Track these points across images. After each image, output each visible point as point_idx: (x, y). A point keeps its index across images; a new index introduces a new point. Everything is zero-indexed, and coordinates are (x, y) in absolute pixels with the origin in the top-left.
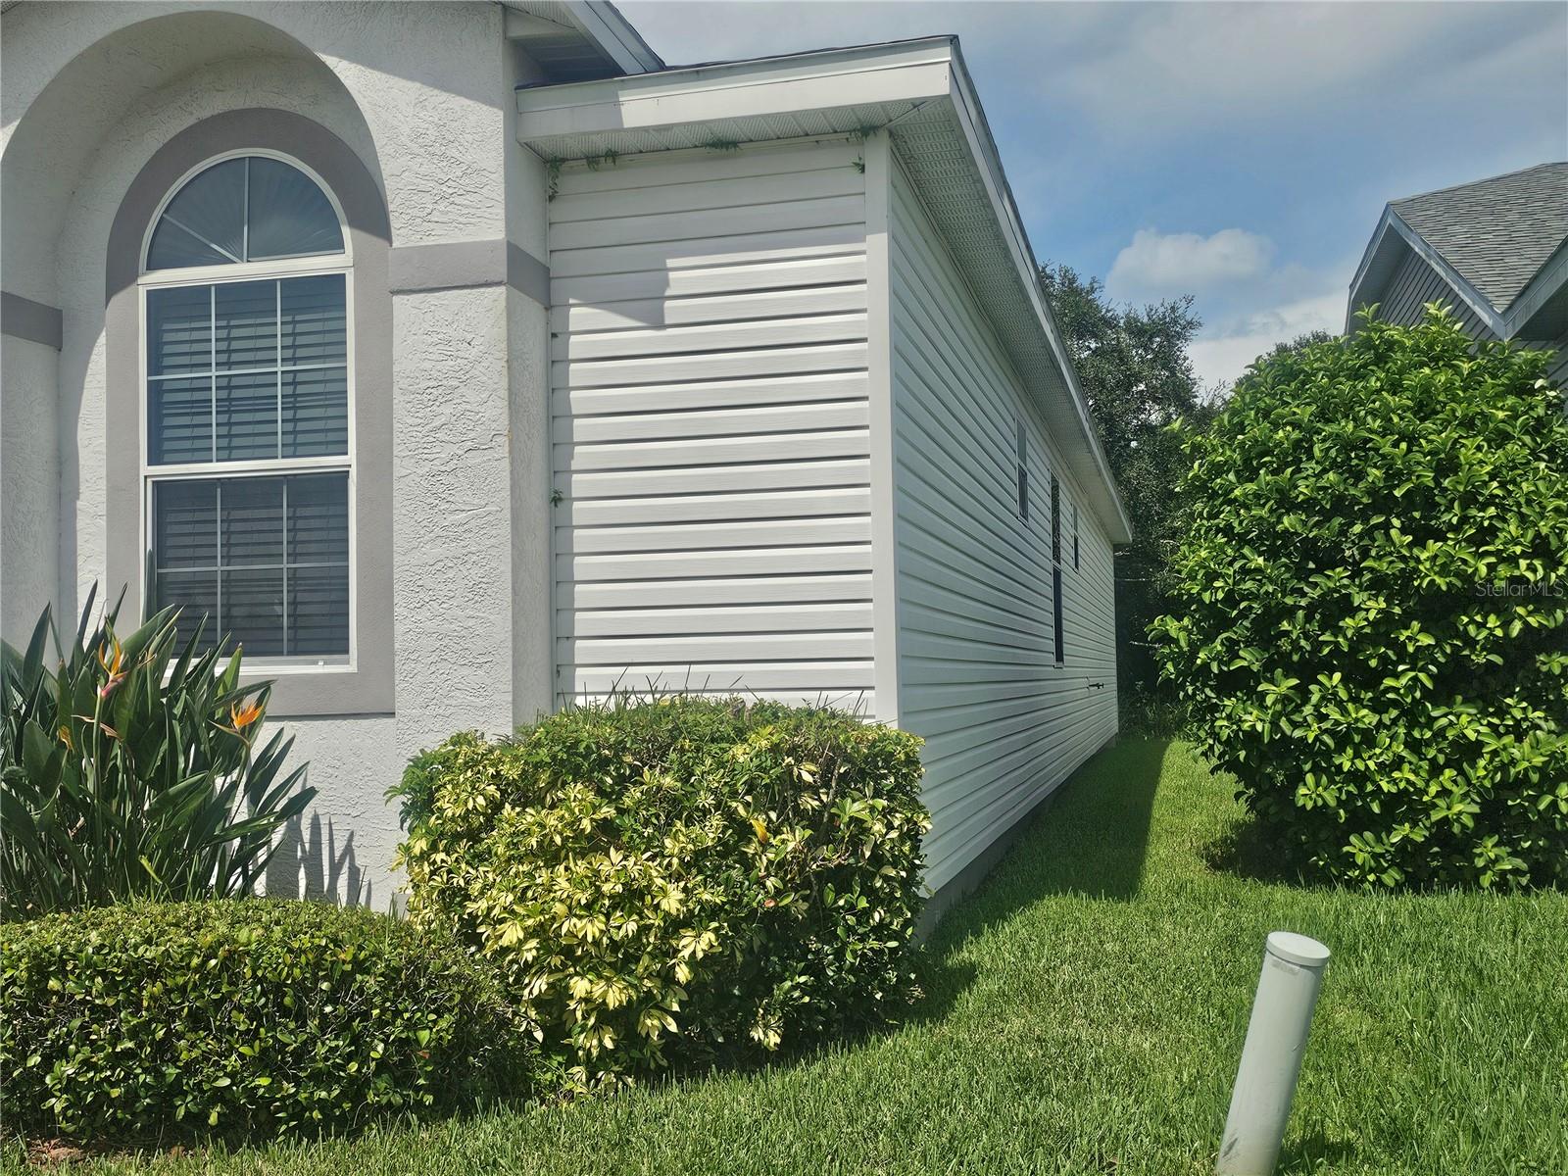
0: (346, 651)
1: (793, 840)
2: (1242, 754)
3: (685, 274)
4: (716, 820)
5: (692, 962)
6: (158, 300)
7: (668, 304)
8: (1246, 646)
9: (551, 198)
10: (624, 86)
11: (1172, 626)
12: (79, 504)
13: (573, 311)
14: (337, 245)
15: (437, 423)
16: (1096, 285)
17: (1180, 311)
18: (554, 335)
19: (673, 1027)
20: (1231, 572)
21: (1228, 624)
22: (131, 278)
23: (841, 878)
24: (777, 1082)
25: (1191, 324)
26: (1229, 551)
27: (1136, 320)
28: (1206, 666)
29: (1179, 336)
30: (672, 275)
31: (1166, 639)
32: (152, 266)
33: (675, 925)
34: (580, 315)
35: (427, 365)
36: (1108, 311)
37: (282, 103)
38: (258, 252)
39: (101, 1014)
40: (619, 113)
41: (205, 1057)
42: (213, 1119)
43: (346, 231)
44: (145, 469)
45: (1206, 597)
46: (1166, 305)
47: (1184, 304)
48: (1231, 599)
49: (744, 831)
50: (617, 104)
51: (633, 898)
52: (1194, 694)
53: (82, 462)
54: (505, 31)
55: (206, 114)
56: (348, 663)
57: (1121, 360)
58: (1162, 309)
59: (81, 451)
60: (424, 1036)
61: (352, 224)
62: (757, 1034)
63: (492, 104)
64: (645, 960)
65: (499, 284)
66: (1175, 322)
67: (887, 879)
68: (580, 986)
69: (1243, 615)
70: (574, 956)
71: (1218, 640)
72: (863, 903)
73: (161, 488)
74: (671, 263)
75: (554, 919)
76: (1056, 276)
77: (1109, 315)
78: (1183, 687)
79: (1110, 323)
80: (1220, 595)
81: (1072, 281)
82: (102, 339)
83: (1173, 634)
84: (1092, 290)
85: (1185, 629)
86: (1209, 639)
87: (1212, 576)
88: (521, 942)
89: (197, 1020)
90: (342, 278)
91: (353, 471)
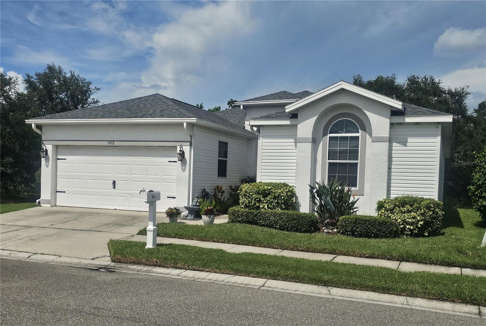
0: (356, 187)
1: (431, 213)
2: (482, 208)
3: (410, 140)
4: (423, 210)
5: (421, 225)
6: (331, 138)
7: (407, 143)
8: (484, 192)
9: (391, 128)
10: (406, 117)
11: (472, 187)
12: (317, 165)
13: (393, 143)
14: (359, 132)
15: (377, 159)
16: (440, 82)
17: (465, 90)
18: (390, 147)
19: (417, 232)
20: (483, 179)
21: (481, 188)
22: (327, 135)
23: (434, 218)
24: (427, 239)
25: (467, 93)
26: (483, 176)
27: (451, 90)
28: (477, 194)
29: (464, 96)
30: (408, 140)
31: (470, 189)
32: (330, 133)
33: (419, 221)
34: (394, 144)
35: (376, 152)
36: (443, 89)
37: (351, 112)
38: (346, 132)
39: (363, 224)
40: (405, 120)
41: (372, 230)
42: (373, 236)
43: (360, 131)
44: (327, 161)
45: (478, 183)
46: (461, 88)
47: (466, 88)
48: (482, 184)
49: (425, 212)
50: (405, 119)
51: (414, 218)
52: (474, 198)
53: (318, 159)
54: (391, 109)
55: (339, 113)
56: (357, 188)
57: (447, 104)
58: (460, 89)
59: (318, 158)
60: (394, 229)
61: (361, 130)
62: (425, 234)
63: (388, 119)
64: (415, 224)
65: (388, 142)
66: (463, 93)
67: (440, 218)
68: (407, 227)
69: (484, 186)
70: (408, 223)
71: (479, 190)
72: (437, 221)
73: (329, 163)
74: (408, 138)
75: (405, 219)
76: (429, 79)
77: (443, 90)
78: (472, 197)
79: (444, 92)
80: (481, 183)
81: (433, 80)
82: (322, 142)
83: (472, 189)
84: (439, 83)
85: (474, 188)
86: (478, 189)
87: (479, 180)
88: (401, 222)
89: (372, 226)
90: (359, 137)
91: (359, 163)
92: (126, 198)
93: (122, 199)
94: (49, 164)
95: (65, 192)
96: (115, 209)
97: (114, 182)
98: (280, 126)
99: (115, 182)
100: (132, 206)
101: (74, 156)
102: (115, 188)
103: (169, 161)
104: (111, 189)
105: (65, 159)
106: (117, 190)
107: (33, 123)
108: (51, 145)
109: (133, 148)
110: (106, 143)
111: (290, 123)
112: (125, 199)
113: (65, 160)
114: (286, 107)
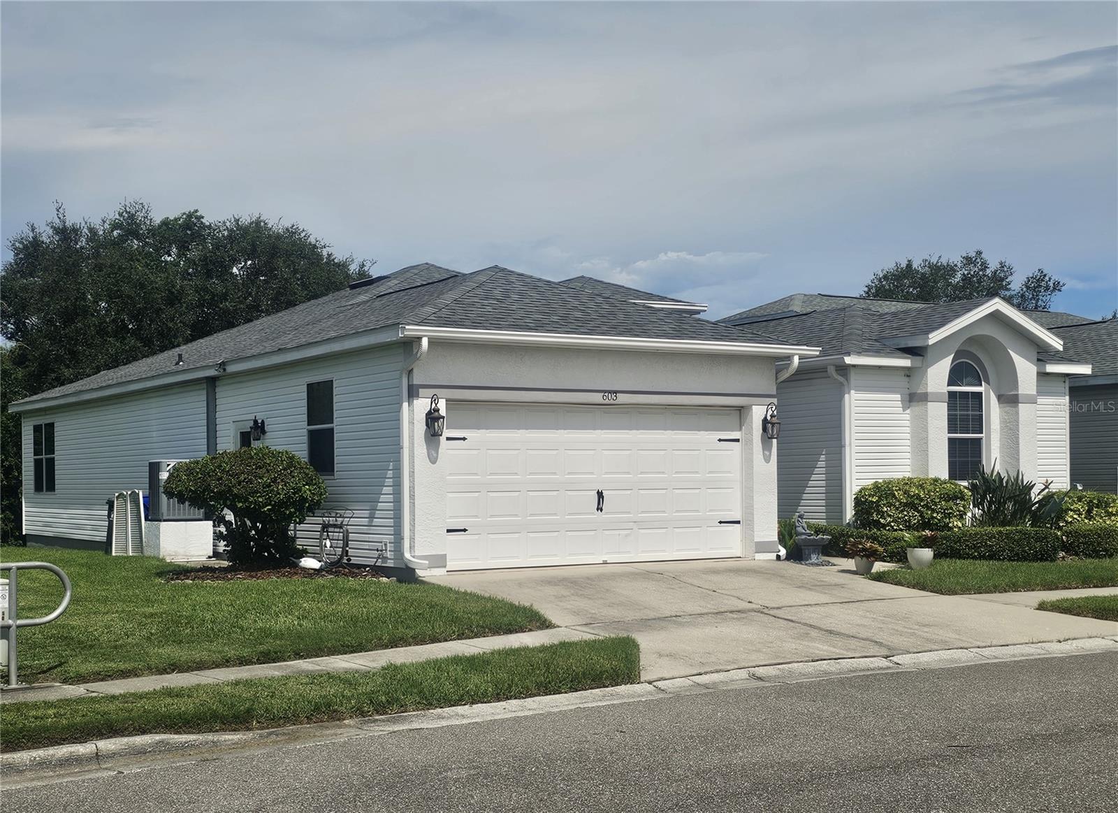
9: (1039, 381)
10: (1048, 363)
14: (981, 385)
15: (1026, 431)
35: (1025, 419)
37: (970, 349)
38: (967, 384)
40: (1046, 369)
43: (983, 383)
44: (947, 433)
50: (1046, 367)
54: (1037, 350)
61: (985, 382)
63: (1034, 365)
73: (950, 438)
90: (982, 393)
91: (984, 439)
92: (628, 532)
93: (619, 534)
94: (437, 454)
95: (465, 530)
96: (605, 563)
97: (600, 495)
98: (880, 367)
99: (602, 493)
100: (643, 552)
101: (488, 431)
102: (601, 510)
103: (720, 440)
104: (593, 514)
105: (464, 439)
106: (607, 513)
107: (425, 336)
108: (444, 400)
109: (641, 410)
110: (598, 398)
111: (911, 364)
112: (627, 535)
113: (462, 441)
114: (930, 336)
